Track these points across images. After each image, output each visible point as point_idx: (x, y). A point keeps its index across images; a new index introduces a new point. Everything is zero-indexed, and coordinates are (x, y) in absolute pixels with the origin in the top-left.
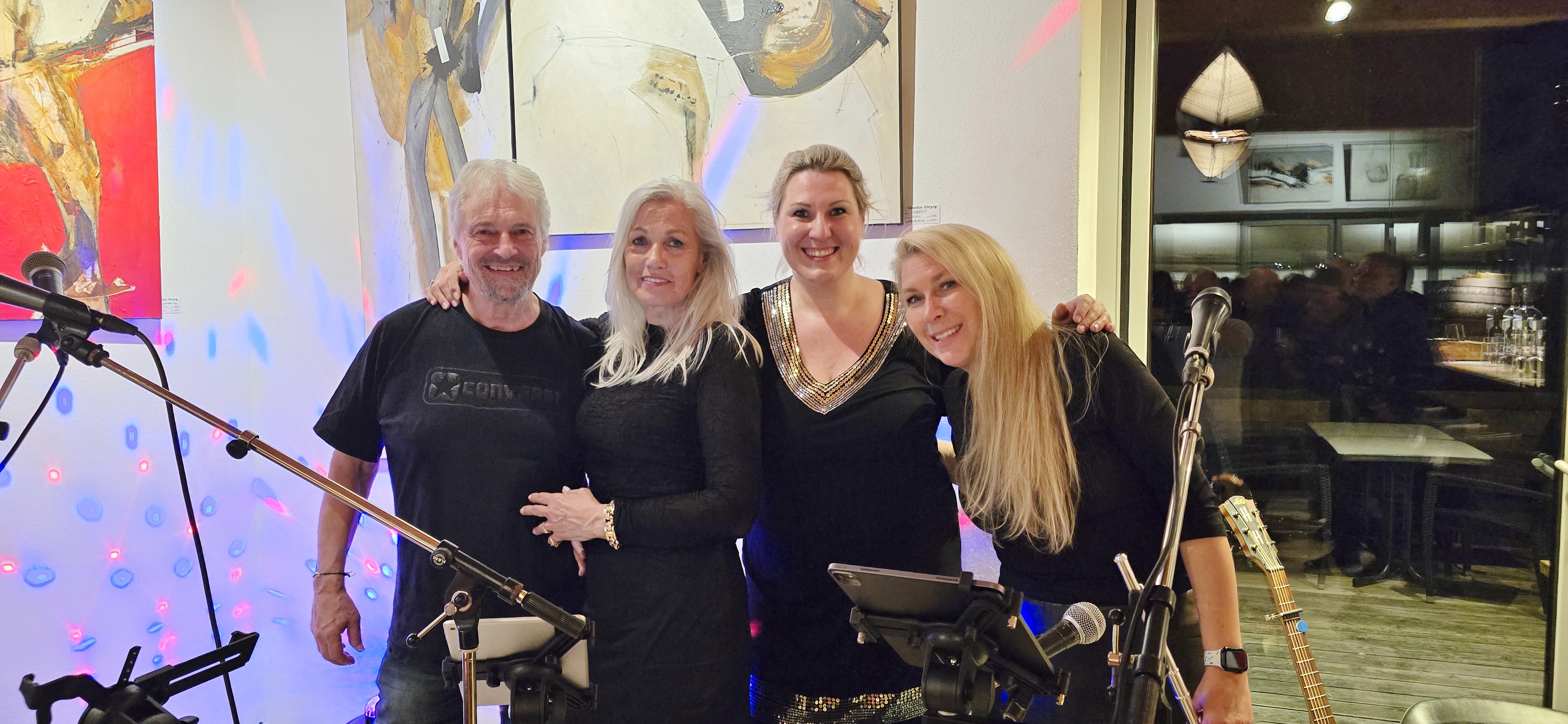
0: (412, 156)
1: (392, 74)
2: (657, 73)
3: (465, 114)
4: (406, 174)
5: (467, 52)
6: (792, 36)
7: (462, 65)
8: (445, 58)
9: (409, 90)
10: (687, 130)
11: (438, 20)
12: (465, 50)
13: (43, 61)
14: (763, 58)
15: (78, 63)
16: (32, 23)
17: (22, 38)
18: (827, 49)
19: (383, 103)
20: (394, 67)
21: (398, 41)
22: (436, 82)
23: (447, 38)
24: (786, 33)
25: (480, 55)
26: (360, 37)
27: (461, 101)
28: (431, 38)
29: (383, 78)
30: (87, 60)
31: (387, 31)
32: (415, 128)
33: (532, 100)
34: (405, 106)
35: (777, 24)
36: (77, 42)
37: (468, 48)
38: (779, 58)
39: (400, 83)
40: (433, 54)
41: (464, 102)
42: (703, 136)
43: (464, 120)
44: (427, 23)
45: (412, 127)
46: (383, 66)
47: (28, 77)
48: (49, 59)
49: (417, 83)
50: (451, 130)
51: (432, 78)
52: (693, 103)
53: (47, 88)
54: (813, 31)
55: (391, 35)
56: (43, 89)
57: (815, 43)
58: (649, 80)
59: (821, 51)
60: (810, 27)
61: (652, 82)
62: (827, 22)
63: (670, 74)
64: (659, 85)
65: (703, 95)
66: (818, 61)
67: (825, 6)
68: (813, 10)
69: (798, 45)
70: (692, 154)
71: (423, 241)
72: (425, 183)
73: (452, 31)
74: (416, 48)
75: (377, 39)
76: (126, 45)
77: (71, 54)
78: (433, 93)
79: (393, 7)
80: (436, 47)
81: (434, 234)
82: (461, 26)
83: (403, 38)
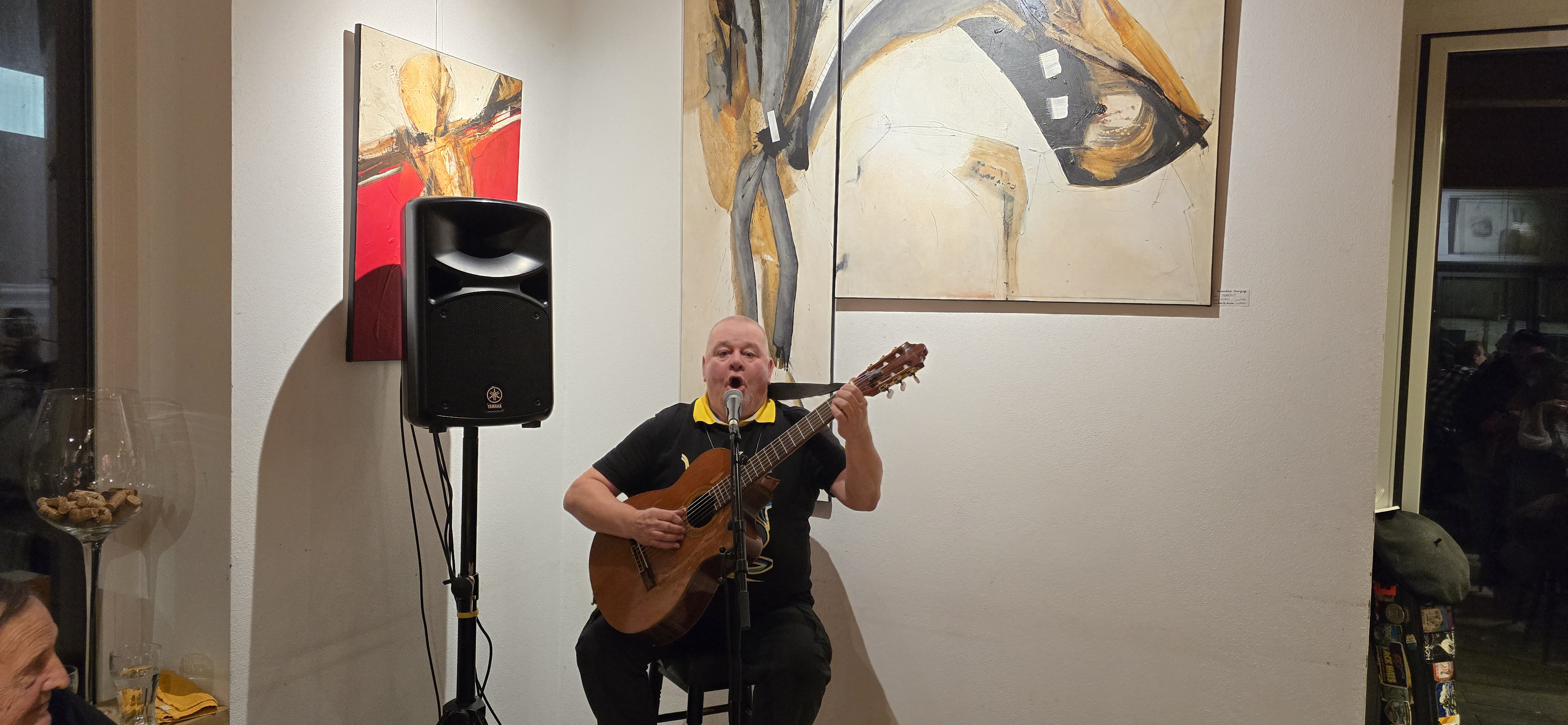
0: (738, 222)
1: (724, 150)
2: (979, 160)
3: (791, 189)
4: (731, 238)
5: (797, 134)
6: (1113, 135)
7: (792, 145)
8: (776, 137)
9: (739, 164)
10: (1005, 212)
11: (772, 104)
12: (795, 132)
13: (453, 136)
14: (1083, 152)
15: (474, 136)
16: (448, 103)
17: (442, 116)
18: (1148, 148)
19: (713, 174)
20: (727, 143)
21: (732, 121)
22: (765, 158)
23: (779, 120)
24: (1108, 132)
25: (809, 137)
26: (695, 116)
27: (788, 177)
28: (764, 120)
29: (715, 152)
30: (479, 134)
31: (722, 112)
32: (742, 198)
33: (857, 179)
34: (734, 178)
35: (1100, 124)
36: (474, 118)
37: (798, 130)
38: (1099, 153)
39: (732, 157)
40: (764, 135)
41: (791, 177)
42: (1020, 218)
43: (789, 193)
44: (761, 106)
45: (739, 196)
47: (442, 150)
48: (456, 134)
49: (747, 159)
50: (777, 201)
51: (762, 155)
52: (1012, 188)
53: (453, 159)
54: (1135, 132)
55: (726, 115)
56: (451, 160)
57: (1135, 142)
58: (971, 166)
59: (1141, 149)
60: (1132, 127)
61: (974, 168)
62: (1148, 125)
63: (992, 162)
64: (980, 172)
65: (1023, 183)
66: (1138, 158)
67: (1147, 110)
68: (1135, 114)
69: (1119, 143)
70: (1008, 233)
71: (742, 298)
72: (748, 247)
73: (783, 116)
74: (748, 127)
75: (712, 118)
76: (503, 120)
77: (470, 129)
78: (762, 169)
79: (729, 91)
80: (768, 128)
81: (754, 292)
82: (794, 111)
83: (737, 119)
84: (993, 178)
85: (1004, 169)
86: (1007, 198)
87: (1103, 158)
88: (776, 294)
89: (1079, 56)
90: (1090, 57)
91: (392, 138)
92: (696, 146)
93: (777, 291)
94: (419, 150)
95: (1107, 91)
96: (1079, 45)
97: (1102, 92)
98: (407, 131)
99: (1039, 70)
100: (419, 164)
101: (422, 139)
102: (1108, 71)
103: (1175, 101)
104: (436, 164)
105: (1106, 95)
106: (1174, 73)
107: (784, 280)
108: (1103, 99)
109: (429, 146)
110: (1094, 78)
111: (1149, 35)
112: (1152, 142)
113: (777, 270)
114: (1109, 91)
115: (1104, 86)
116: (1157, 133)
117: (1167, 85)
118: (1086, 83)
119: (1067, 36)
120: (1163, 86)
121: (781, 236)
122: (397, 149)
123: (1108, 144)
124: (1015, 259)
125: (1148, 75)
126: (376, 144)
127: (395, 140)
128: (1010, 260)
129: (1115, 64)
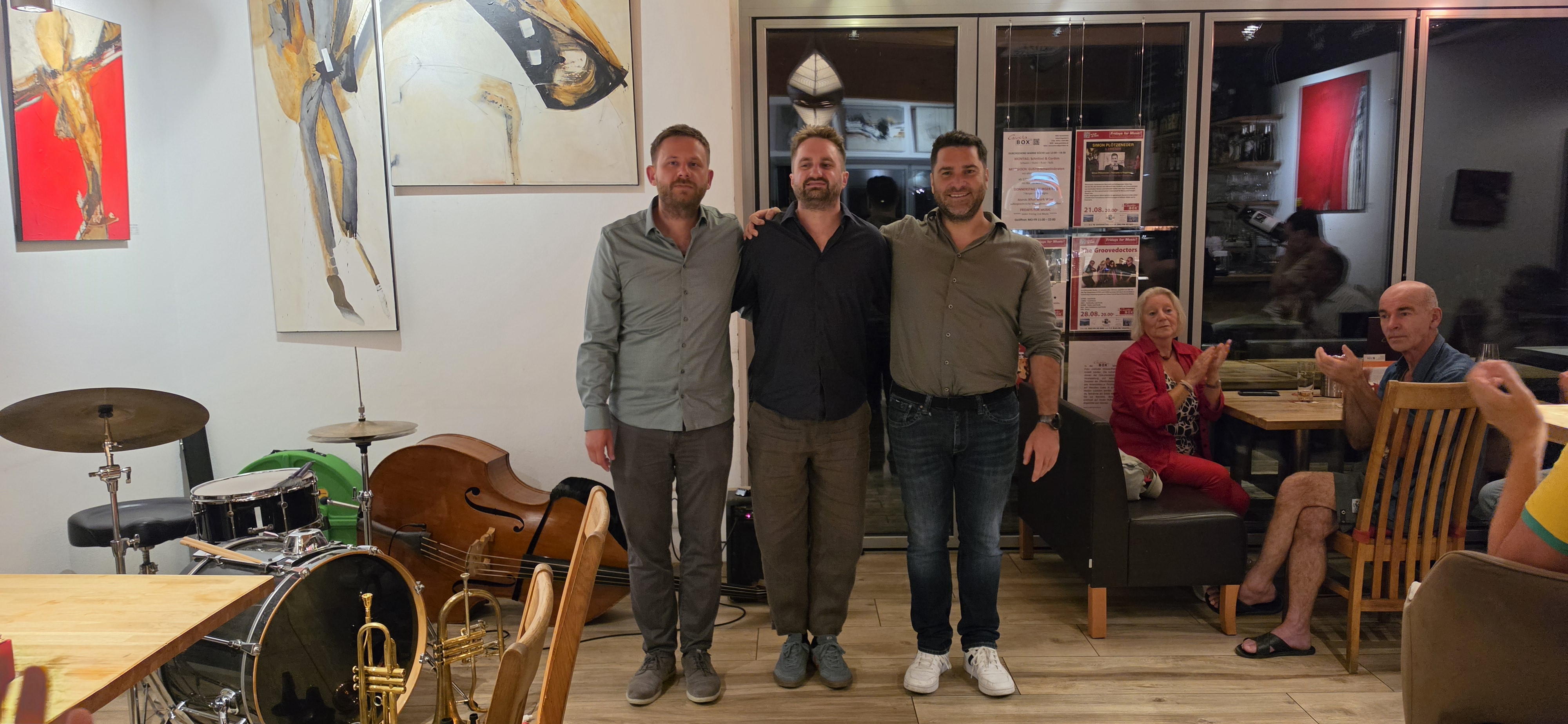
0: (305, 131)
1: (288, 77)
2: (486, 90)
3: (346, 106)
4: (301, 142)
5: (346, 67)
6: (571, 77)
7: (343, 74)
8: (330, 68)
9: (302, 88)
10: (507, 126)
11: (324, 43)
12: (344, 65)
13: (75, 70)
14: (554, 87)
15: (90, 70)
16: (70, 46)
17: (66, 55)
18: (593, 85)
19: (281, 94)
20: (291, 71)
21: (294, 56)
22: (323, 83)
23: (332, 56)
24: (568, 75)
25: (356, 69)
26: (262, 52)
27: (342, 96)
28: (319, 55)
29: (282, 78)
30: (94, 67)
31: (285, 48)
32: (307, 112)
33: (399, 101)
34: (299, 97)
35: (562, 69)
36: (89, 56)
37: (347, 63)
38: (563, 88)
39: (296, 83)
40: (321, 66)
41: (344, 97)
42: (518, 130)
43: (345, 109)
44: (316, 45)
45: (305, 111)
46: (282, 71)
47: (69, 81)
48: (78, 69)
49: (308, 83)
51: (320, 81)
52: (510, 110)
54: (584, 76)
55: (288, 51)
57: (584, 82)
58: (481, 94)
59: (589, 87)
60: (583, 72)
61: (483, 96)
62: (591, 71)
63: (494, 92)
64: (488, 98)
65: (517, 106)
66: (587, 92)
67: (590, 62)
68: (583, 63)
69: (575, 82)
70: (511, 140)
71: (315, 187)
72: (315, 148)
73: (334, 52)
74: (307, 61)
75: (277, 52)
76: (110, 56)
77: (87, 64)
78: (321, 91)
79: (289, 33)
80: (323, 61)
81: (324, 183)
82: (342, 49)
83: (298, 54)
84: (497, 103)
85: (504, 97)
86: (508, 117)
87: (566, 91)
88: (342, 183)
89: (545, 24)
90: (551, 25)
91: (34, 74)
92: (265, 73)
93: (342, 181)
94: (53, 83)
95: (565, 48)
96: (544, 17)
97: (561, 48)
98: (44, 68)
99: (519, 32)
100: (54, 93)
101: (54, 74)
102: (564, 35)
103: (606, 56)
104: (65, 92)
105: (564, 51)
106: (604, 39)
107: (347, 173)
108: (563, 53)
109: (60, 79)
110: (554, 38)
111: (586, 13)
112: (595, 82)
113: (341, 165)
114: (566, 48)
115: (562, 45)
116: (597, 76)
117: (600, 47)
118: (551, 41)
119: (536, 11)
120: (598, 47)
121: (341, 141)
122: (38, 82)
123: (568, 83)
124: (517, 158)
125: (589, 39)
126: (23, 80)
127: (36, 76)
128: (513, 157)
129: (568, 31)
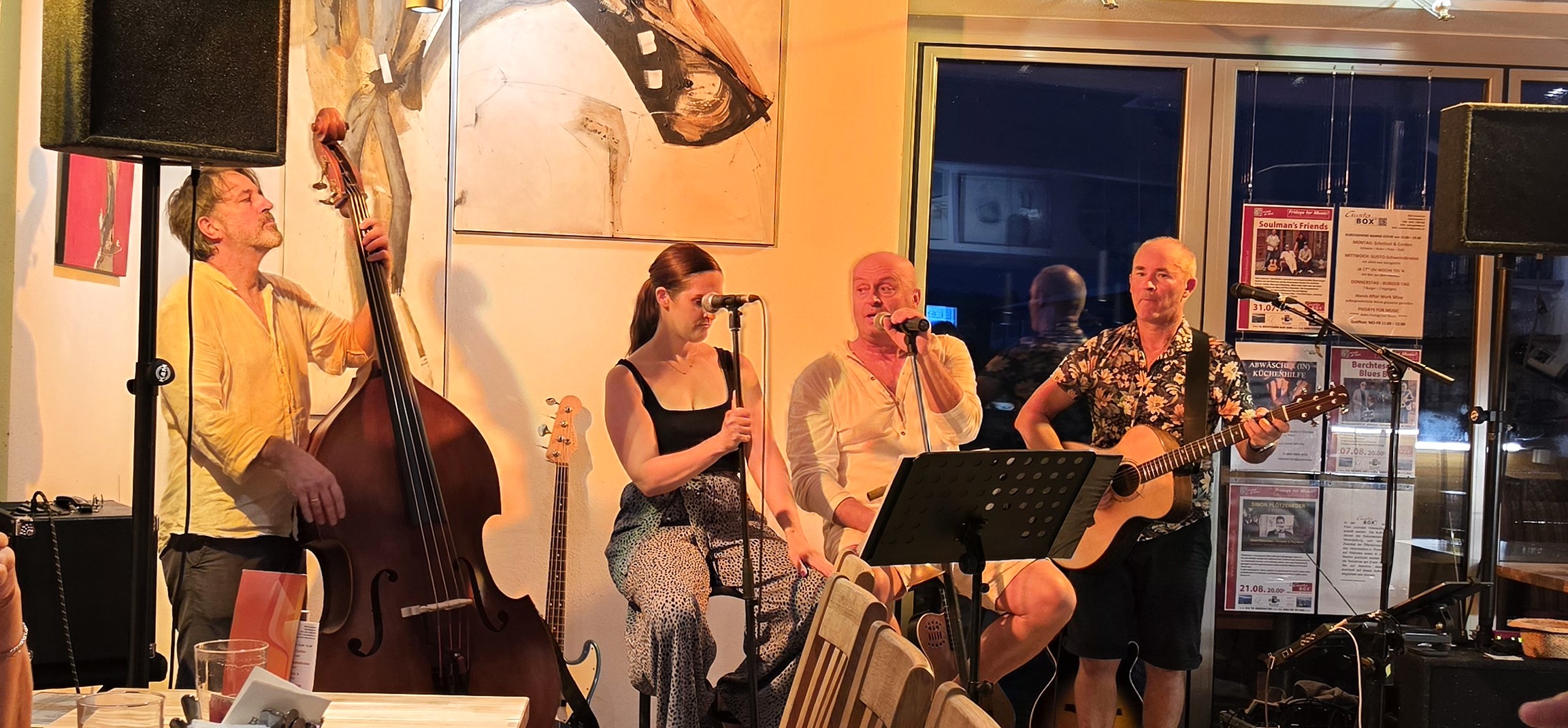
1: (332, 86)
2: (587, 116)
3: (405, 127)
5: (411, 78)
7: (405, 86)
8: (389, 79)
10: (610, 163)
11: (384, 48)
12: (408, 76)
20: (335, 79)
21: (342, 61)
22: (377, 98)
23: (392, 64)
25: (422, 81)
26: (301, 52)
27: (401, 115)
28: (375, 61)
29: (325, 88)
31: (331, 50)
32: (353, 132)
33: (474, 124)
34: (346, 114)
37: (411, 75)
39: (340, 93)
40: (377, 76)
41: (404, 116)
42: (623, 168)
43: (402, 131)
44: (372, 49)
49: (359, 97)
50: (389, 137)
51: (374, 94)
52: (616, 143)
55: (334, 54)
58: (580, 121)
61: (583, 123)
63: (599, 119)
64: (588, 127)
65: (626, 139)
70: (613, 180)
73: (396, 59)
74: (359, 67)
75: (320, 55)
78: (373, 106)
79: (338, 32)
80: (380, 70)
82: (407, 58)
83: (347, 59)
84: (599, 133)
85: (609, 126)
86: (612, 151)
88: (389, 224)
93: (389, 221)
107: (397, 211)
113: (389, 200)
121: (394, 170)
124: (619, 203)
128: (615, 202)
